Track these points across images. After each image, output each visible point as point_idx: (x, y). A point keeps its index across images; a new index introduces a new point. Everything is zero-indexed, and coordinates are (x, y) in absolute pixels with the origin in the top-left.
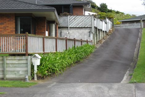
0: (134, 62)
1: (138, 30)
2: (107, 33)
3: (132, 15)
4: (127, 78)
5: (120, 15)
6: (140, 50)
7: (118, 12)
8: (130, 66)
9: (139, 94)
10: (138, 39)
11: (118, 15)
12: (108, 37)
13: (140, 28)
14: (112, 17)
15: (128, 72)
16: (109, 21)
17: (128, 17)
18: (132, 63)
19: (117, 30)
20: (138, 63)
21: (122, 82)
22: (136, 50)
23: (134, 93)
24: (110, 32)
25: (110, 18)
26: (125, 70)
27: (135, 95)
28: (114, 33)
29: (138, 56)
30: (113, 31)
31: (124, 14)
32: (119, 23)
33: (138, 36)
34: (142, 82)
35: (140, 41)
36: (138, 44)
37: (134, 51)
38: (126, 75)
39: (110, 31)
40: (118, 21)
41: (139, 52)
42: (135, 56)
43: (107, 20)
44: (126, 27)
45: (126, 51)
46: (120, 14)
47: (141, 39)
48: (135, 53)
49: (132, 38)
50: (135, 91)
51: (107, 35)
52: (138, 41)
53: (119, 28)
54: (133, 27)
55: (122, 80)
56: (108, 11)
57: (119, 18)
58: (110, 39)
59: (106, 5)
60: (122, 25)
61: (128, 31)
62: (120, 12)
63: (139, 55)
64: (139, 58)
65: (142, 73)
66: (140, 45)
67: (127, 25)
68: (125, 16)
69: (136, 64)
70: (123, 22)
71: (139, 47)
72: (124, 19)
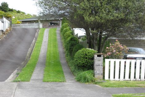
0: (26, 61)
1: (36, 30)
2: (4, 32)
3: (33, 15)
4: (13, 77)
5: (21, 15)
6: (33, 50)
7: (19, 12)
8: (20, 65)
9: (18, 92)
10: (34, 39)
11: (19, 14)
12: (4, 36)
13: (37, 28)
14: (10, 17)
15: (16, 71)
16: (7, 20)
17: (29, 17)
18: (23, 62)
19: (14, 30)
20: (29, 62)
21: (6, 81)
22: (30, 50)
23: (14, 92)
24: (7, 32)
25: (8, 18)
26: (14, 69)
27: (14, 94)
28: (11, 32)
29: (31, 56)
30: (10, 30)
31: (25, 14)
32: (20, 22)
33: (34, 36)
34: (26, 81)
35: (36, 41)
36: (33, 44)
37: (28, 51)
38: (13, 74)
39: (7, 30)
40: (18, 21)
41: (33, 51)
42: (28, 55)
43: (5, 19)
44: (26, 27)
45: (20, 51)
46: (21, 13)
47: (37, 39)
48: (28, 52)
49: (28, 38)
50: (16, 90)
51: (4, 34)
52: (34, 41)
53: (19, 27)
54: (32, 26)
55: (7, 79)
56: (9, 10)
57: (20, 17)
58: (6, 38)
59: (7, 4)
60: (21, 25)
61: (26, 30)
62: (21, 12)
63: (32, 54)
64: (31, 58)
65: (29, 72)
66: (34, 44)
67: (27, 24)
68: (25, 15)
69: (27, 63)
70: (23, 21)
71: (34, 47)
72: (24, 18)
